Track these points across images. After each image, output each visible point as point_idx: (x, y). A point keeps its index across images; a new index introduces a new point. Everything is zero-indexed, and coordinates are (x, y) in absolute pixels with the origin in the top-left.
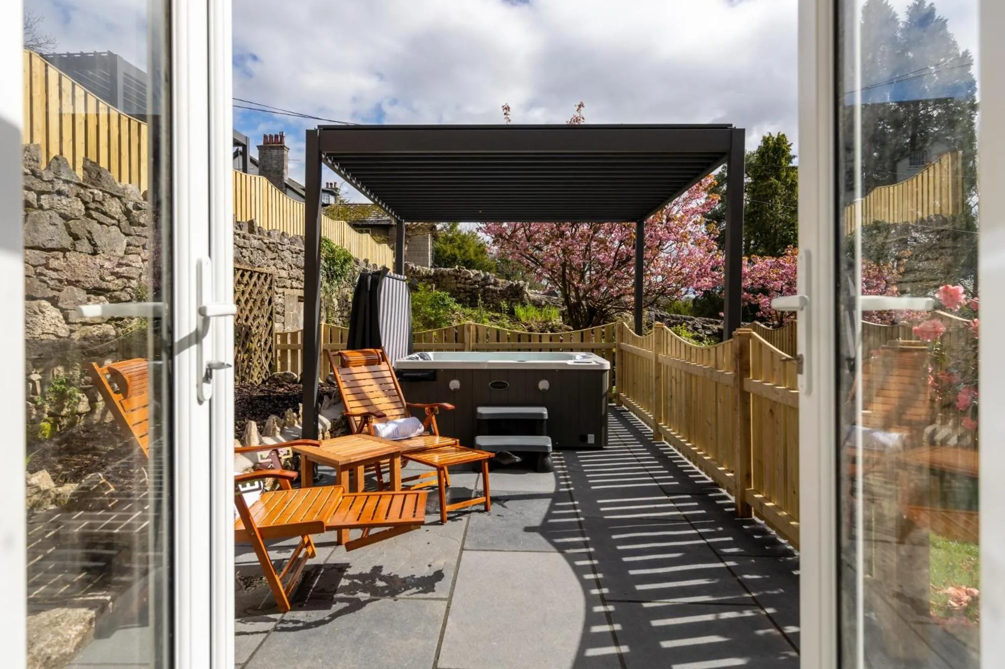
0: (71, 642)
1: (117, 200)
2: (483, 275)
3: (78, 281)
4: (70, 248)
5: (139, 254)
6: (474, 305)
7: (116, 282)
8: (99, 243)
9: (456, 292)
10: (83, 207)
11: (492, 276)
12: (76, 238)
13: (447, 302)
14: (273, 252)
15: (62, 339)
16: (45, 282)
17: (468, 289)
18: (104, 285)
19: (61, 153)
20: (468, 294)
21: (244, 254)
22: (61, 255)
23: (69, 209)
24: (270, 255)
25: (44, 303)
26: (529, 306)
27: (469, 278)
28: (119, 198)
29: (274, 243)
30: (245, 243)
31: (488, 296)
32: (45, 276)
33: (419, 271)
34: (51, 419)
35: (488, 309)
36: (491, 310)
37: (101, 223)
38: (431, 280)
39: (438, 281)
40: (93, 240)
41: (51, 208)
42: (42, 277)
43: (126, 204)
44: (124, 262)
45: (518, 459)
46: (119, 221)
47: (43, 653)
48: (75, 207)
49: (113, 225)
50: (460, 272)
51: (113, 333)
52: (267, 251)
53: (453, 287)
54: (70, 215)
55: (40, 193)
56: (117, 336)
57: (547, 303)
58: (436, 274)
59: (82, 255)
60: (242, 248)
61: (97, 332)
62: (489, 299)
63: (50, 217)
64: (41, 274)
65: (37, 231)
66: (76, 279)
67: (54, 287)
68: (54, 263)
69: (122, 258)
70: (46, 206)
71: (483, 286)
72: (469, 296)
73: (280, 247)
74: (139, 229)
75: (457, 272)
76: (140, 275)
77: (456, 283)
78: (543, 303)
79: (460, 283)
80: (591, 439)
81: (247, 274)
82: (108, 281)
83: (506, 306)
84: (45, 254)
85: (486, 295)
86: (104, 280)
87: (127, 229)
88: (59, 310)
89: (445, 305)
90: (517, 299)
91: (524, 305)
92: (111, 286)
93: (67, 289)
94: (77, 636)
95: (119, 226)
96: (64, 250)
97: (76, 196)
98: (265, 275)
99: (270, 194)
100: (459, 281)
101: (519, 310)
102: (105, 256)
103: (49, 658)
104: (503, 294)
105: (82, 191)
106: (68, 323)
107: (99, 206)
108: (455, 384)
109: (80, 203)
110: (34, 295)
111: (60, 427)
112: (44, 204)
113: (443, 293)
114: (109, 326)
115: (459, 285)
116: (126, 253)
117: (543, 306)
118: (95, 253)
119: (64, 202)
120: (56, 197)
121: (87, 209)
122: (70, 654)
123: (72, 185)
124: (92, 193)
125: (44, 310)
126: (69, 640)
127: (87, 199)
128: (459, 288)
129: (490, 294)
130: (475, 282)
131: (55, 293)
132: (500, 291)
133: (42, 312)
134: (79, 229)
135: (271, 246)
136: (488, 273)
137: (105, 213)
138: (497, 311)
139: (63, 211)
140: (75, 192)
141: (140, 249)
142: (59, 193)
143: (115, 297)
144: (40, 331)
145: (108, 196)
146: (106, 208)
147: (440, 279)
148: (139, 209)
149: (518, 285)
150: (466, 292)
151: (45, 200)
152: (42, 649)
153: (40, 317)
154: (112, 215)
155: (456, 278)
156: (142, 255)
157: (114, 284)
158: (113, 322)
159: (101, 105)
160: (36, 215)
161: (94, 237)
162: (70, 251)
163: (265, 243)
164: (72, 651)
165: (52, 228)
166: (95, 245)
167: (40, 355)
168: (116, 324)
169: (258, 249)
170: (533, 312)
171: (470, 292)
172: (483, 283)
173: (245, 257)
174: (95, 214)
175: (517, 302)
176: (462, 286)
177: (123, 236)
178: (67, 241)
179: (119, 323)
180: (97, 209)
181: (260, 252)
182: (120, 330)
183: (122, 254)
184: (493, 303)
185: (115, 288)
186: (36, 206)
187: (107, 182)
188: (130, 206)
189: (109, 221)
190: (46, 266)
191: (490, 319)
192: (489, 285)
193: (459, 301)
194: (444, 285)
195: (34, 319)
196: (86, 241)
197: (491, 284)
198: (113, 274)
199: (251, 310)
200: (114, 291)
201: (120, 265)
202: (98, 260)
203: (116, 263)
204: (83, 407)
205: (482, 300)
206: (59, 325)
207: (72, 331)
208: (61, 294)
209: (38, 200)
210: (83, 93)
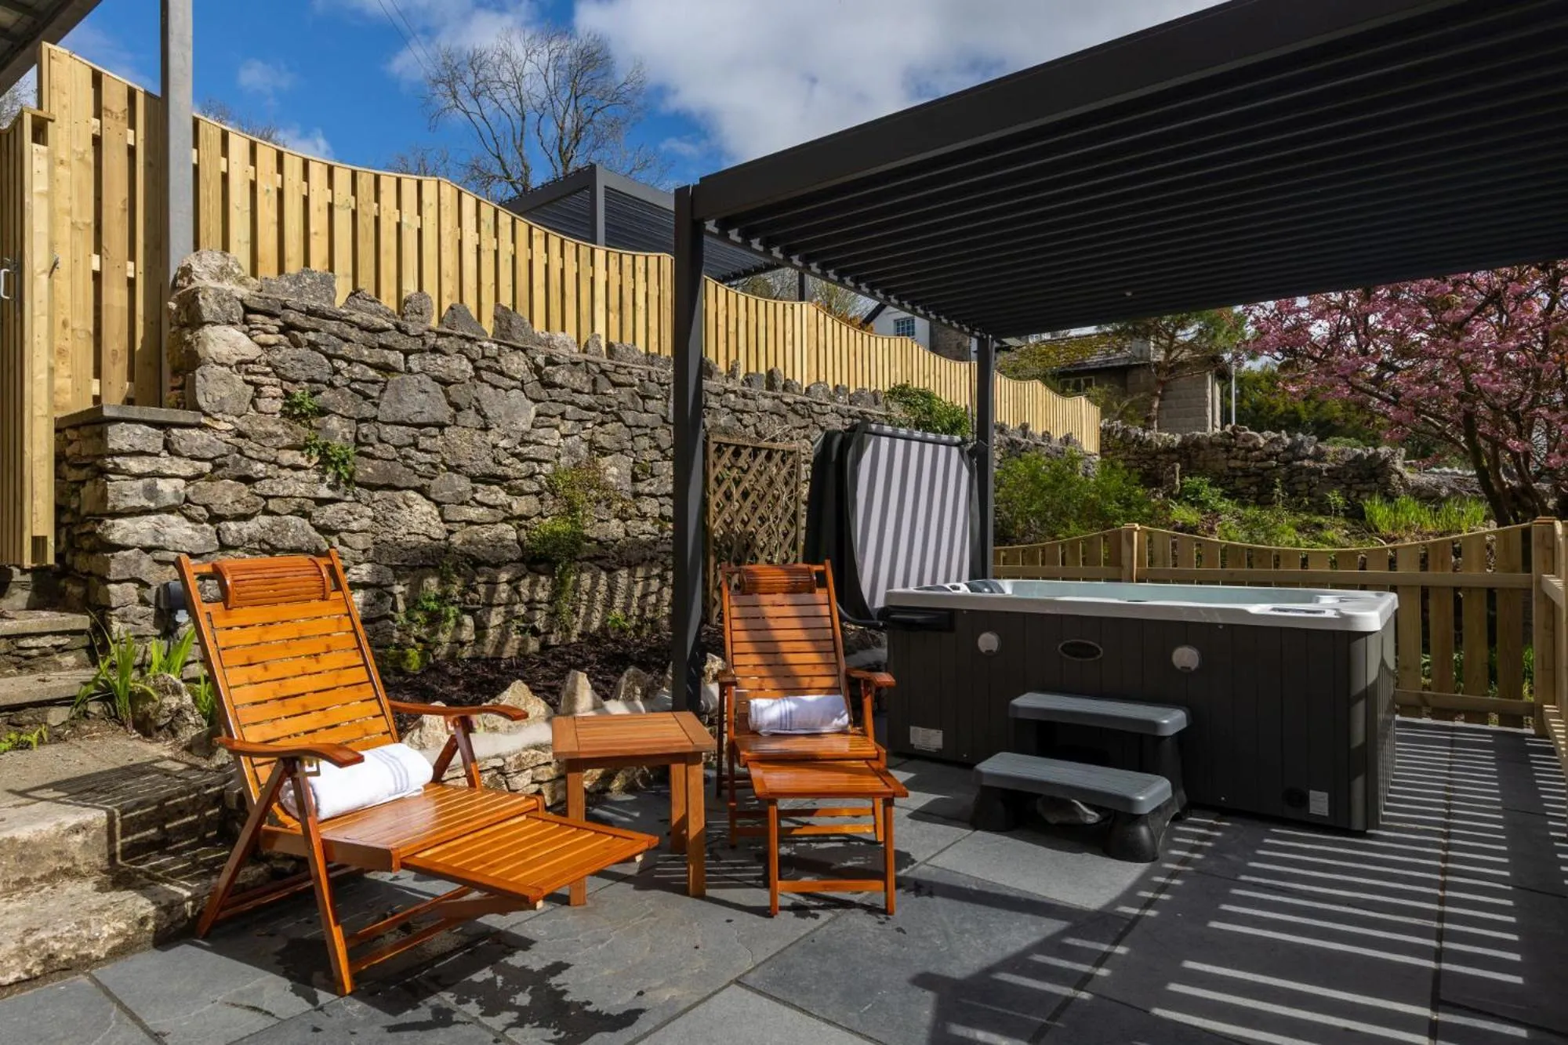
0: (101, 942)
1: (521, 353)
2: (1288, 441)
3: (459, 466)
4: (448, 422)
5: (557, 427)
6: (1264, 500)
7: (519, 466)
8: (490, 414)
9: (1227, 477)
10: (470, 366)
11: (1309, 443)
12: (458, 408)
13: (1203, 496)
14: (803, 417)
15: (435, 543)
16: (411, 467)
17: (1252, 469)
18: (499, 471)
19: (461, 300)
20: (1253, 479)
21: (745, 422)
22: (434, 431)
23: (445, 370)
24: (796, 421)
25: (411, 494)
26: (1402, 500)
27: (1256, 448)
28: (524, 350)
29: (804, 403)
30: (746, 405)
31: (1300, 482)
32: (411, 459)
33: (1150, 441)
34: (420, 645)
35: (1295, 508)
36: (1306, 510)
37: (495, 387)
38: (1175, 456)
39: (1188, 456)
40: (482, 410)
41: (424, 371)
42: (409, 461)
43: (534, 359)
44: (532, 438)
45: (1092, 817)
46: (522, 382)
47: (43, 946)
48: (456, 366)
49: (513, 388)
50: (1235, 436)
51: (513, 535)
52: (790, 415)
53: (1221, 466)
54: (447, 378)
55: (407, 353)
56: (519, 542)
57: (1453, 491)
58: (1183, 445)
59: (466, 430)
60: (742, 412)
61: (487, 534)
62: (1300, 487)
63: (419, 382)
64: (406, 457)
65: (400, 401)
66: (458, 462)
67: (426, 474)
68: (425, 443)
69: (528, 433)
70: (416, 369)
71: (1288, 462)
72: (1256, 484)
73: (817, 408)
74: (555, 392)
75: (1230, 437)
76: (558, 457)
77: (1228, 459)
78: (1444, 492)
79: (1235, 458)
80: (1319, 803)
81: (745, 453)
82: (505, 465)
83: (1340, 501)
84: (413, 431)
85: (1295, 479)
86: (500, 464)
87: (535, 392)
88: (432, 503)
89: (1201, 502)
90: (1374, 485)
91: (1390, 498)
92: (510, 472)
93: (443, 476)
94: (112, 937)
95: (522, 390)
96: (441, 426)
97: (458, 352)
98: (781, 453)
99: (821, 328)
100: (1232, 455)
101: (1378, 511)
102: (500, 431)
103: (51, 956)
104: (1336, 477)
105: (467, 346)
106: (445, 521)
107: (492, 364)
108: (988, 641)
109: (465, 361)
110: (396, 483)
111: (434, 657)
112: (412, 366)
113: (1196, 480)
114: (505, 526)
115: (1232, 463)
116: (533, 426)
117: (1446, 499)
118: (486, 429)
119: (439, 362)
120: (429, 356)
121: (476, 369)
122: (98, 960)
123: (452, 338)
124: (481, 347)
125: (411, 503)
126: (97, 939)
127: (474, 356)
128: (1234, 469)
129: (1304, 477)
130: (1270, 456)
131: (424, 481)
132: (1328, 470)
133: (409, 507)
134: (461, 397)
135: (798, 407)
136: (1300, 436)
137: (501, 373)
138: (1321, 513)
139: (436, 373)
140: (455, 346)
141: (557, 421)
142: (435, 350)
143: (516, 487)
144: (404, 530)
145: (507, 350)
146: (503, 363)
147: (1193, 454)
148: (555, 364)
149: (1376, 456)
150: (1247, 474)
151: (414, 362)
152: (42, 941)
153: (406, 511)
154: (511, 373)
155: (1228, 449)
156: (562, 428)
157: (515, 468)
158: (515, 523)
159: (535, 232)
160: (398, 381)
161: (484, 406)
162: (449, 426)
163: (788, 404)
164: (103, 956)
165: (422, 396)
166: (485, 417)
167: (403, 561)
168: (519, 525)
169: (772, 413)
170: (1413, 511)
171: (1259, 475)
172: (1289, 455)
173: (746, 427)
174: (485, 375)
175: (1372, 492)
176: (1239, 463)
177: (529, 402)
178: (444, 413)
179: (523, 522)
180: (489, 369)
181: (775, 417)
182: (523, 533)
183: (527, 427)
184: (1310, 495)
185: (517, 475)
186: (403, 369)
187: (520, 332)
188: (540, 360)
189: (508, 382)
190: (415, 445)
191: (1300, 529)
192: (1303, 459)
193: (1231, 495)
194: (1201, 465)
195: (395, 515)
196: (472, 412)
197: (1307, 457)
198: (514, 455)
199: (755, 509)
200: (516, 479)
201: (524, 443)
202: (491, 437)
203: (519, 440)
204: (467, 634)
205: (1284, 490)
206: (433, 523)
207: (451, 532)
208: (433, 483)
209: (406, 361)
210: (509, 220)
